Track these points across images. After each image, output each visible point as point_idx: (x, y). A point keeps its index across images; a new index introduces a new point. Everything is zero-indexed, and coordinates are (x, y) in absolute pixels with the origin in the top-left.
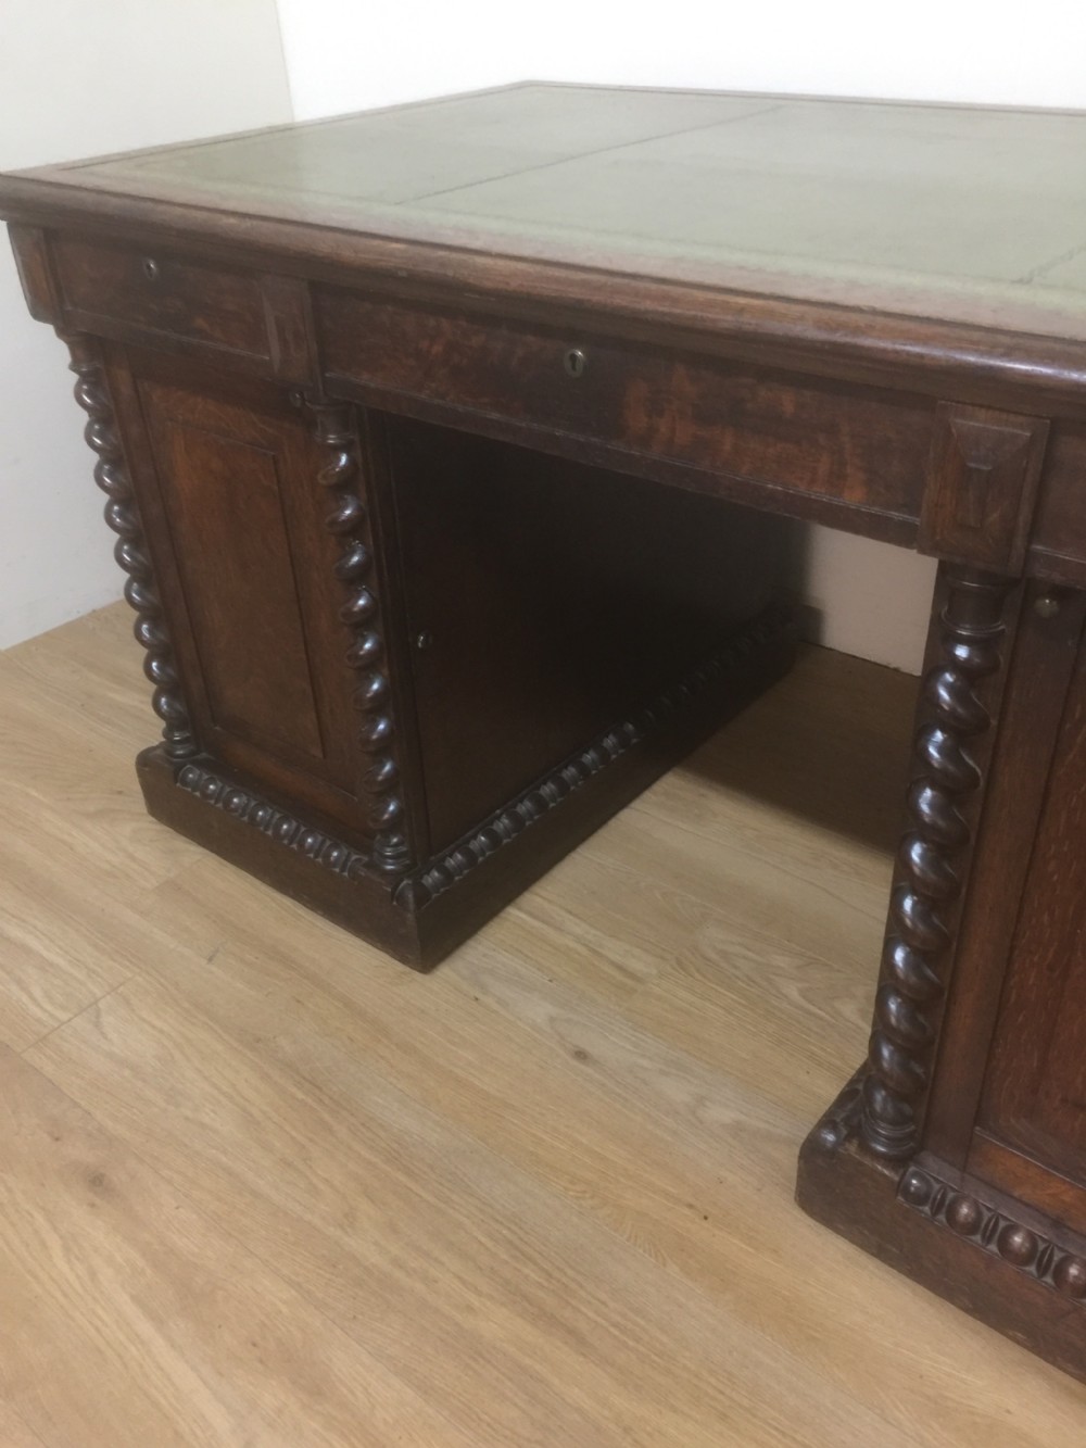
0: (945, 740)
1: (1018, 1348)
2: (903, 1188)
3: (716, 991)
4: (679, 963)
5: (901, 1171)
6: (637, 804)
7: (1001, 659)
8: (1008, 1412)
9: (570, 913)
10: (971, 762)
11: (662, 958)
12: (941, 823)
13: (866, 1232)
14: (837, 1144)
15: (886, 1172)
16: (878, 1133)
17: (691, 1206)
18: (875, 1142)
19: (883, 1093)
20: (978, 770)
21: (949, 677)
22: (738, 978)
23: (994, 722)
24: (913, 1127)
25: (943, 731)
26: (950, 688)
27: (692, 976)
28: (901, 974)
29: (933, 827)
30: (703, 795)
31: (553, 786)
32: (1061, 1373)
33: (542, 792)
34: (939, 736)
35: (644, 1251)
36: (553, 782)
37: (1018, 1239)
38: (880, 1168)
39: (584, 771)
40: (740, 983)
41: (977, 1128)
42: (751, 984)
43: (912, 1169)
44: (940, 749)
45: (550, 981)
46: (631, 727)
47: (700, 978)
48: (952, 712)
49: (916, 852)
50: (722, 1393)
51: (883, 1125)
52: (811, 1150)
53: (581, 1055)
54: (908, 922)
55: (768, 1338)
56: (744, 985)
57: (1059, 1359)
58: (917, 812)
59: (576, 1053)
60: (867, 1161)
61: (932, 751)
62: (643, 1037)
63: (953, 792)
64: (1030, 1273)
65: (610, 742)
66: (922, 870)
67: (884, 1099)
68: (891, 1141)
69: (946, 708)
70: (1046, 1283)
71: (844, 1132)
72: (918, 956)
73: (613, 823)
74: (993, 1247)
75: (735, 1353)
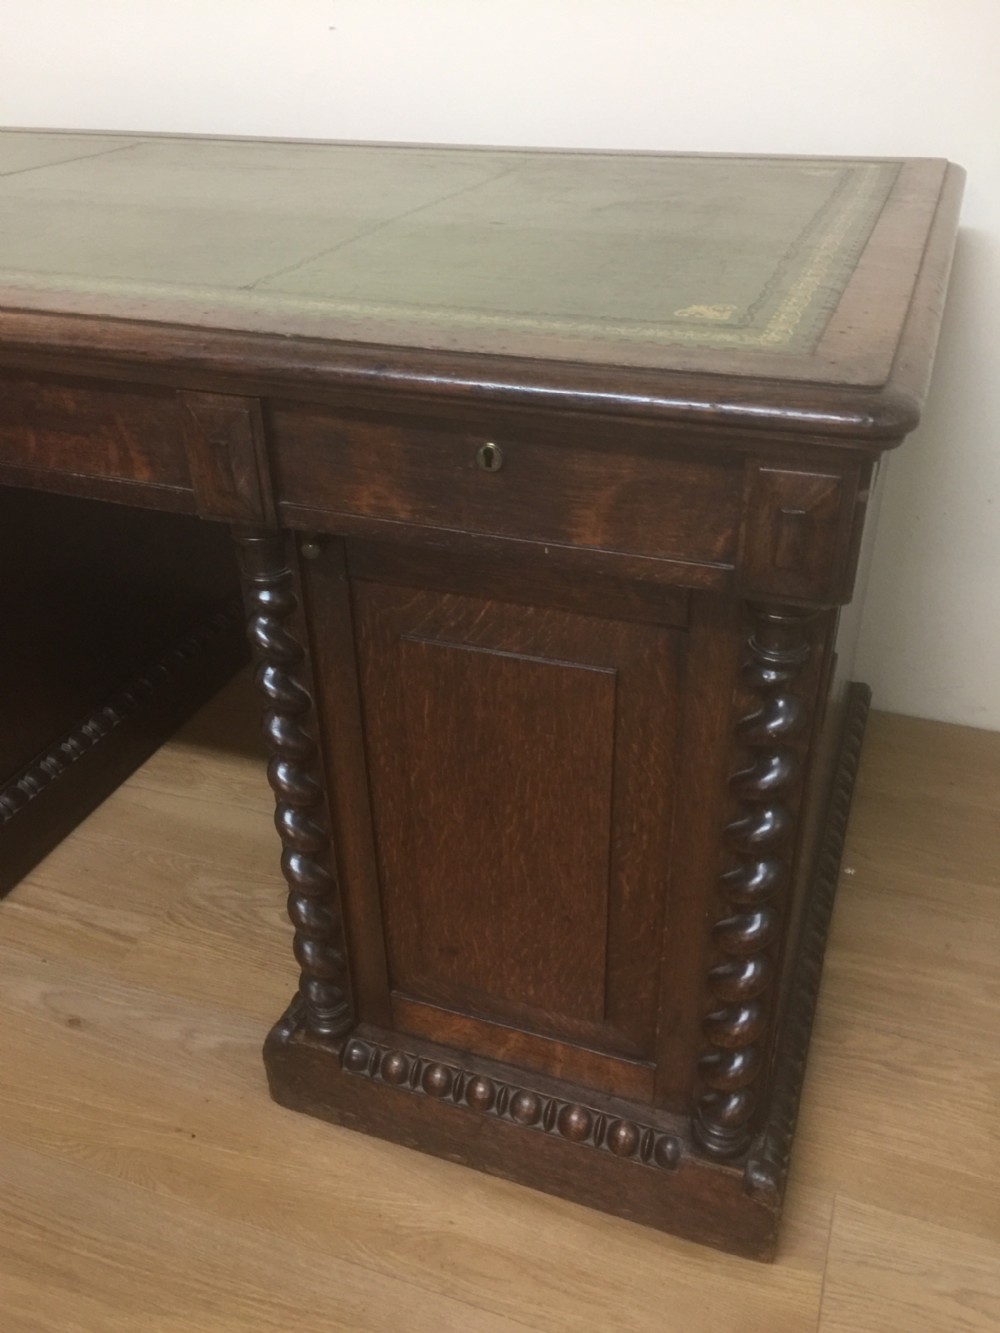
0: (275, 674)
1: (460, 1167)
2: (344, 1059)
3: (204, 933)
4: (171, 916)
5: (342, 1045)
6: (132, 781)
7: (296, 597)
8: (451, 1223)
9: (65, 894)
10: (299, 686)
11: (155, 915)
12: (291, 743)
13: (329, 1107)
14: (291, 1036)
15: (329, 1050)
16: (319, 1019)
17: (179, 1130)
18: (320, 1027)
19: (316, 984)
20: (308, 693)
21: (263, 621)
22: (225, 917)
23: (306, 651)
24: (346, 1005)
25: (273, 667)
26: (266, 629)
27: (183, 925)
28: (298, 878)
29: (284, 747)
30: (194, 761)
31: (31, 779)
32: (493, 1177)
33: (19, 785)
34: (270, 672)
35: (135, 1182)
36: (31, 776)
37: (438, 1075)
38: (323, 1047)
39: (63, 758)
40: (228, 921)
41: (394, 992)
42: (238, 919)
43: (352, 1040)
44: (274, 681)
45: (44, 961)
46: (111, 711)
47: (191, 925)
48: (272, 649)
49: (282, 772)
50: (207, 1284)
51: (320, 1010)
52: (273, 1049)
53: (74, 1022)
54: (291, 832)
55: (249, 1224)
56: (231, 923)
57: (487, 1166)
58: (271, 737)
59: (70, 1021)
60: (313, 1045)
61: (268, 684)
62: (136, 991)
63: (295, 714)
64: (449, 1101)
65: (89, 728)
66: (289, 786)
67: (318, 988)
68: (331, 1022)
69: (266, 646)
70: (461, 1105)
71: (295, 1024)
72: (310, 859)
73: (108, 802)
74: (420, 1089)
75: (219, 1247)
